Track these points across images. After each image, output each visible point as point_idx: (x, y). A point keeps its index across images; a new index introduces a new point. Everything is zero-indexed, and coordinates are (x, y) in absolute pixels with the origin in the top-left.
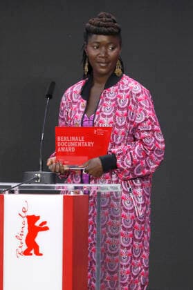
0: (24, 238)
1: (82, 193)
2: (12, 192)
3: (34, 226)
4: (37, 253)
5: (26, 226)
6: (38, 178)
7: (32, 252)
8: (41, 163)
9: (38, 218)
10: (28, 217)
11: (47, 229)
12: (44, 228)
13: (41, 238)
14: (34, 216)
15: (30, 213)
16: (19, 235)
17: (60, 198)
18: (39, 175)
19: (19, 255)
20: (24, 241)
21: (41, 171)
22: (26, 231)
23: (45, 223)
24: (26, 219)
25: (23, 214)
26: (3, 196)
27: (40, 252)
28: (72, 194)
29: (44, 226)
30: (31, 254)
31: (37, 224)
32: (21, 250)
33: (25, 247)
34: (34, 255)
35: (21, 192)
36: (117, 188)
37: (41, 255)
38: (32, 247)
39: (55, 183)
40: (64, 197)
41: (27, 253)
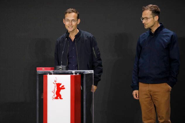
0: (55, 92)
1: (78, 74)
2: (51, 74)
3: (59, 87)
4: (61, 98)
5: (56, 87)
6: (60, 68)
7: (59, 98)
8: (62, 62)
9: (61, 84)
10: (57, 84)
11: (64, 88)
12: (63, 88)
13: (62, 92)
14: (59, 83)
15: (57, 82)
16: (53, 91)
17: (69, 76)
18: (61, 67)
19: (53, 99)
20: (55, 93)
21: (62, 66)
22: (56, 90)
23: (63, 86)
24: (56, 85)
25: (55, 83)
26: (47, 76)
27: (62, 98)
28: (74, 74)
29: (63, 87)
30: (58, 99)
31: (60, 86)
32: (54, 97)
33: (56, 96)
34: (59, 99)
35: (54, 74)
36: (92, 72)
37: (62, 99)
38: (58, 96)
39: (67, 70)
40: (71, 76)
41: (56, 98)
